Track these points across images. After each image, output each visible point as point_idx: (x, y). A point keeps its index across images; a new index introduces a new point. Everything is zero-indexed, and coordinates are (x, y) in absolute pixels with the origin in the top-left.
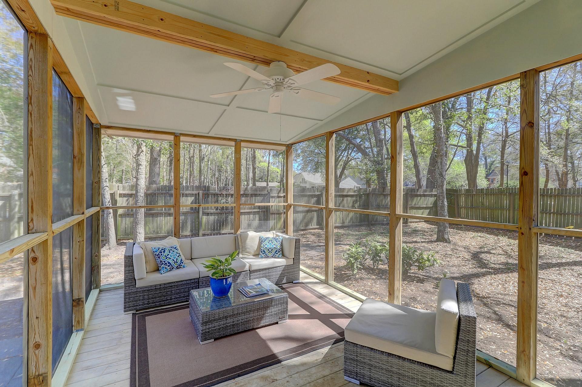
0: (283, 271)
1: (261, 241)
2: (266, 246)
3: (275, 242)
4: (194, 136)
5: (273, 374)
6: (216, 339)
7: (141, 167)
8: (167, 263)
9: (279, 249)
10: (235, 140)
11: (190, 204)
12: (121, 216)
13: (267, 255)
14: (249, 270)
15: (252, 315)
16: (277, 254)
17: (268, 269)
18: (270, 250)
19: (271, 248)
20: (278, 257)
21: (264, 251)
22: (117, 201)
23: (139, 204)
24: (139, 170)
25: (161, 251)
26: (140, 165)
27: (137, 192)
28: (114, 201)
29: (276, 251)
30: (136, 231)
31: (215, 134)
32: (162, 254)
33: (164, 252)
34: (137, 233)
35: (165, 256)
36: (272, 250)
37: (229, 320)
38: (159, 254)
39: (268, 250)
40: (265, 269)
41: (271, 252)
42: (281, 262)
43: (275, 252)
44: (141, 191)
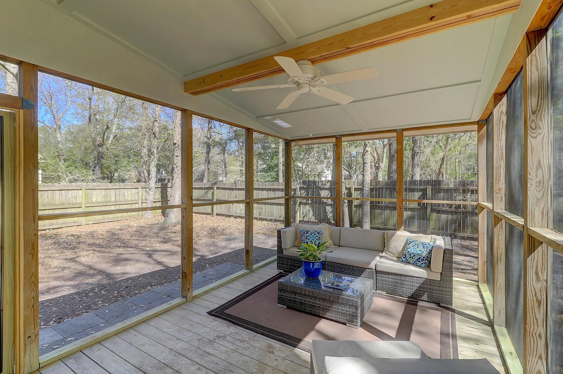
0: (422, 284)
1: (407, 243)
2: (409, 250)
3: (421, 248)
4: (352, 135)
6: (288, 308)
7: (366, 165)
8: (305, 242)
9: (424, 257)
10: (395, 131)
11: (417, 199)
12: (356, 206)
13: (407, 260)
14: (375, 269)
15: (317, 302)
16: (419, 262)
17: (401, 275)
18: (412, 255)
19: (414, 253)
20: (420, 267)
21: (405, 255)
22: (352, 194)
23: (365, 197)
24: (365, 168)
25: (305, 232)
26: (366, 163)
27: (363, 187)
28: (349, 194)
29: (419, 258)
30: (363, 220)
31: (369, 130)
32: (304, 235)
33: (307, 233)
34: (364, 222)
35: (306, 237)
36: (414, 256)
37: (297, 297)
38: (303, 234)
39: (410, 255)
40: (396, 274)
41: (413, 258)
42: (420, 272)
43: (417, 260)
44: (367, 185)
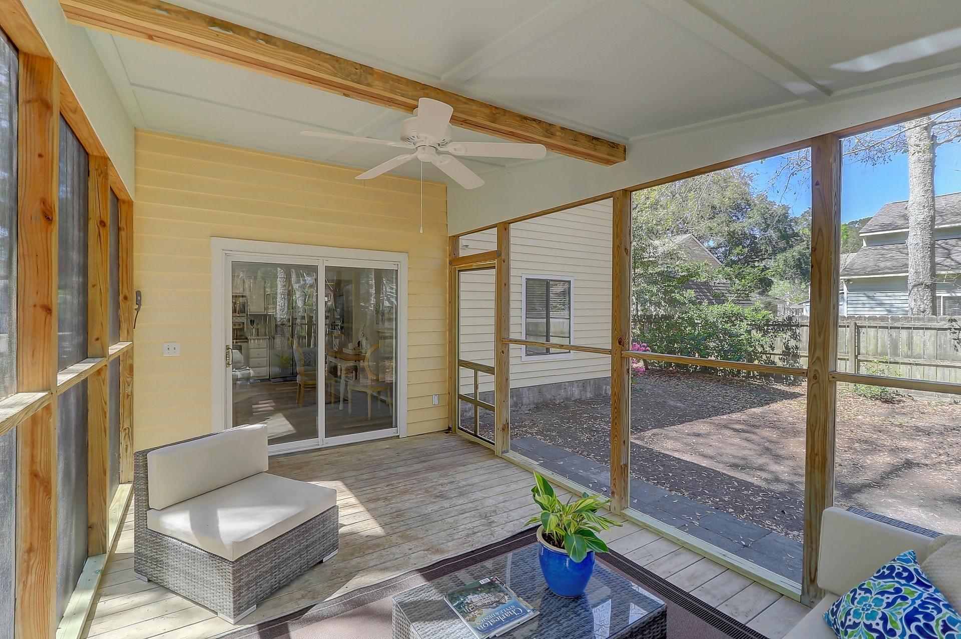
5: (429, 556)
